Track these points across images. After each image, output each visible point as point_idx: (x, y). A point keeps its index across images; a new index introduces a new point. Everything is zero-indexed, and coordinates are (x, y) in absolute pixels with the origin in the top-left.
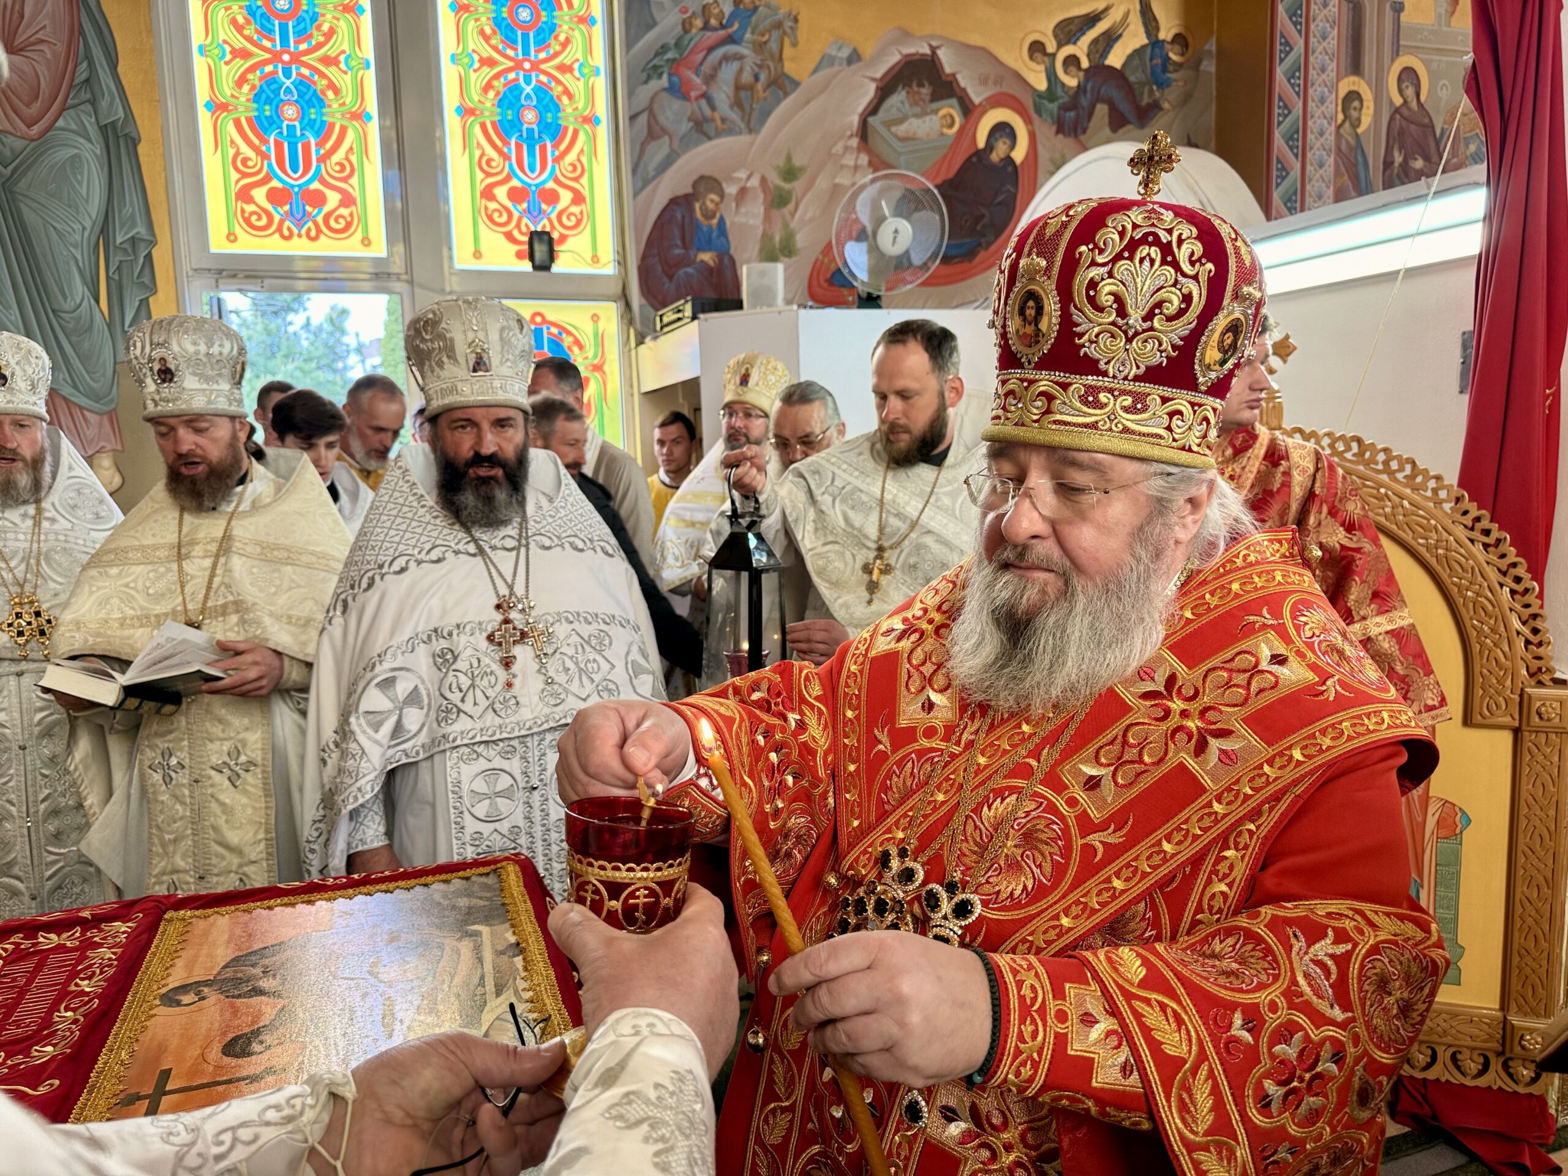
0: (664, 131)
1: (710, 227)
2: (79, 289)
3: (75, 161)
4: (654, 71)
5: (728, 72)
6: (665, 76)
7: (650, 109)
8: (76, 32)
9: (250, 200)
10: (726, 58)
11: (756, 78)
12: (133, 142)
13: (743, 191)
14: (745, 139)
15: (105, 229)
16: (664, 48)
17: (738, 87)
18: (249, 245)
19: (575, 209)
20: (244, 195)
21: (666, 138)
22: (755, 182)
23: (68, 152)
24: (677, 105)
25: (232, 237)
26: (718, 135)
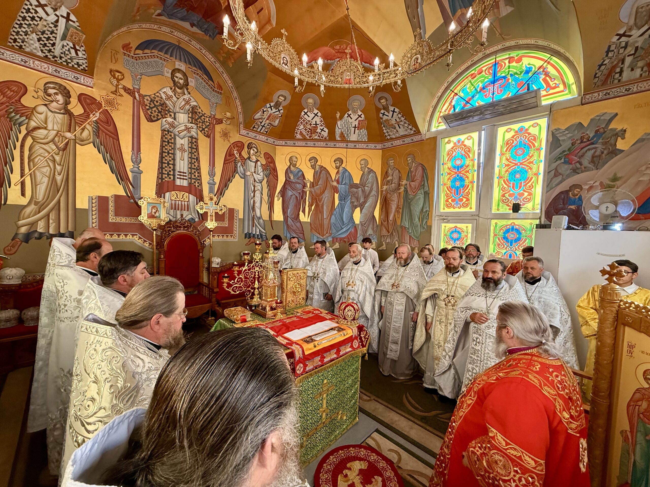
0: (560, 174)
1: (576, 199)
2: (417, 220)
3: (420, 198)
4: (560, 158)
5: (590, 153)
6: (563, 159)
7: (556, 169)
8: (423, 176)
9: (448, 202)
10: (589, 150)
11: (602, 153)
12: (429, 194)
13: (591, 187)
14: (595, 171)
15: (422, 210)
16: (564, 152)
17: (593, 157)
18: (447, 210)
19: (529, 197)
20: (447, 201)
21: (561, 176)
22: (597, 184)
23: (418, 197)
24: (566, 166)
25: (444, 209)
26: (582, 172)
